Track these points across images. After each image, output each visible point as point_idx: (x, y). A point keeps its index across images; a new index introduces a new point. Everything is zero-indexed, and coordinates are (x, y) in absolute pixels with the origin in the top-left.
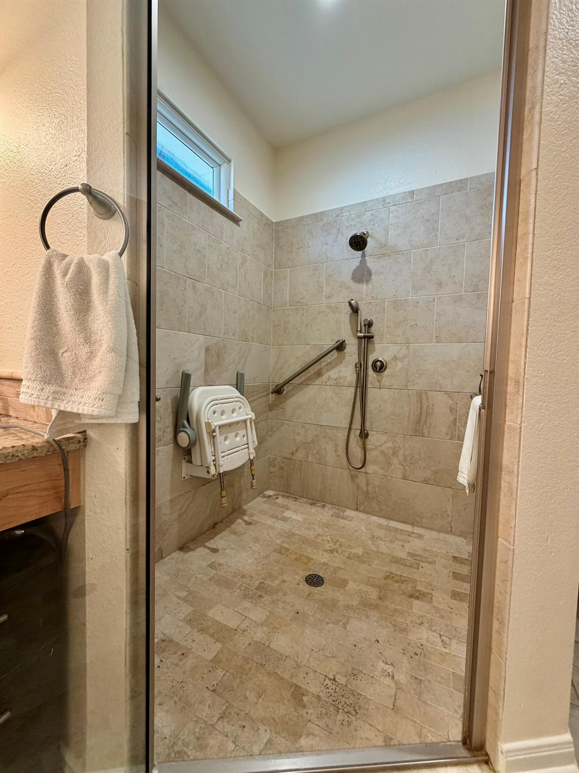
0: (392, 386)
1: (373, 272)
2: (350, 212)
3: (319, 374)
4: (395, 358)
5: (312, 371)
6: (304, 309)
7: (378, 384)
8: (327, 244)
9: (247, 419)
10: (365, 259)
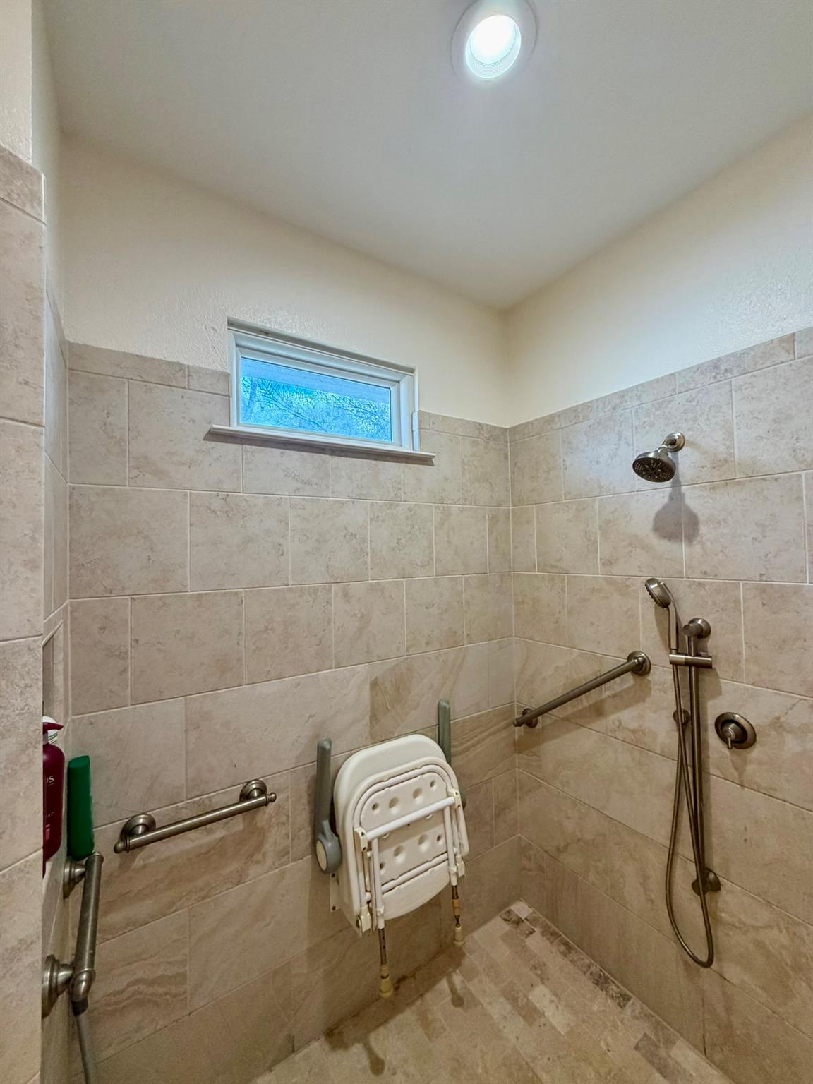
0: (775, 790)
1: (701, 518)
2: (639, 398)
3: (598, 711)
4: (777, 724)
5: (585, 701)
6: (564, 580)
7: (736, 774)
8: (598, 462)
9: (445, 807)
10: (680, 490)
